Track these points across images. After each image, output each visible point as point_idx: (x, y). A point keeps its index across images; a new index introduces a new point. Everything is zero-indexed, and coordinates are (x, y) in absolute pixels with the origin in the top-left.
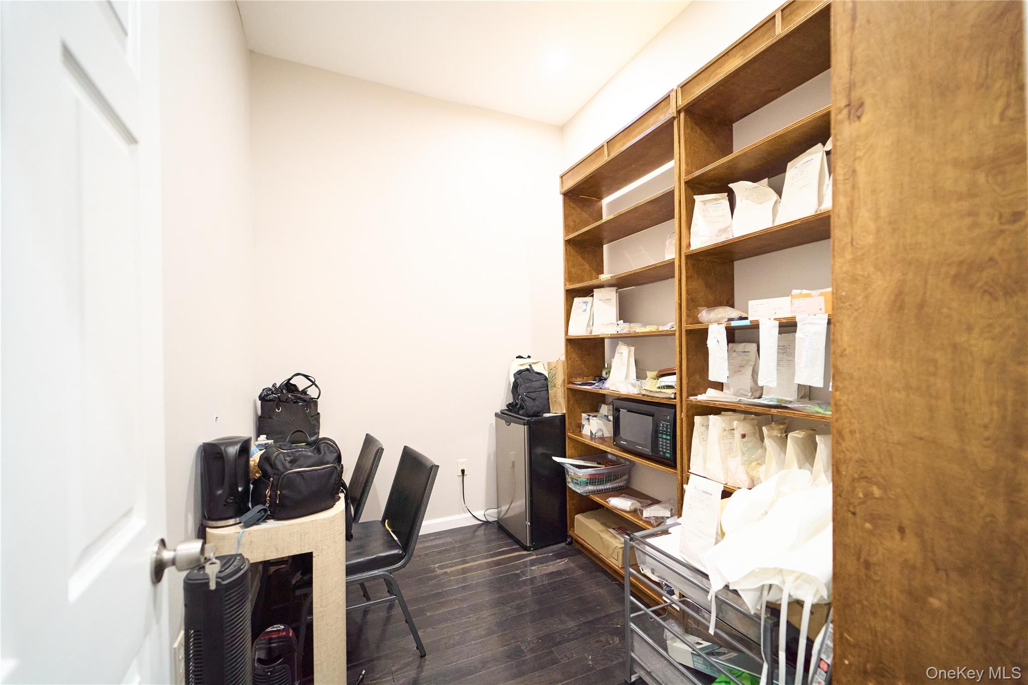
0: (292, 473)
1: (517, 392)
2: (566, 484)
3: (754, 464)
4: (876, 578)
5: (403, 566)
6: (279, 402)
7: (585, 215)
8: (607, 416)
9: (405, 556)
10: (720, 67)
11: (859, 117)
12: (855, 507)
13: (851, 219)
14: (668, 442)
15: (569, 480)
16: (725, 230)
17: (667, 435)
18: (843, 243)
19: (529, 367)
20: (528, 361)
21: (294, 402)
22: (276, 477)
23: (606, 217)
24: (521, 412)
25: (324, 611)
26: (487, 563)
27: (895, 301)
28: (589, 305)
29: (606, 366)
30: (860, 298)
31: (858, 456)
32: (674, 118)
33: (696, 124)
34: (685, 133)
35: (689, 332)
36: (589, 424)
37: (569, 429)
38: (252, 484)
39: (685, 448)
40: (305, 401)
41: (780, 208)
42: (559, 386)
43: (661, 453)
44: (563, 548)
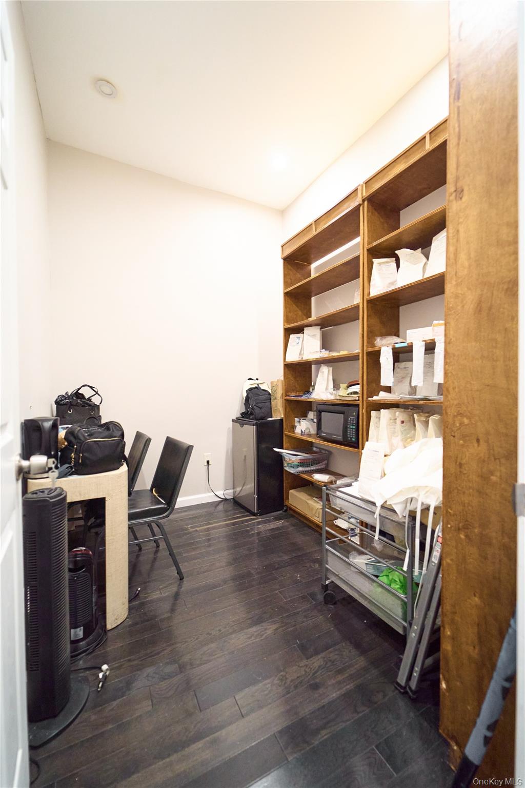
0: (91, 442)
1: (248, 403)
2: (283, 467)
3: (409, 440)
4: (465, 472)
5: (168, 516)
6: (71, 405)
7: (298, 275)
8: (313, 420)
9: (169, 509)
10: (390, 170)
11: (461, 198)
12: (454, 433)
13: (455, 260)
14: (354, 430)
15: (285, 464)
16: (393, 283)
17: (353, 425)
18: (451, 275)
19: (257, 386)
20: (257, 381)
21: (82, 406)
22: (78, 444)
23: (313, 275)
24: (251, 417)
25: (113, 539)
26: (226, 524)
27: (477, 307)
28: (301, 339)
29: (313, 385)
30: (459, 308)
31: (456, 402)
32: (360, 205)
33: (375, 209)
34: (367, 216)
35: (369, 354)
36: (300, 425)
37: (285, 429)
38: (60, 451)
39: (365, 434)
40: (90, 405)
41: (428, 267)
42: (279, 399)
43: (349, 439)
44: (281, 514)
